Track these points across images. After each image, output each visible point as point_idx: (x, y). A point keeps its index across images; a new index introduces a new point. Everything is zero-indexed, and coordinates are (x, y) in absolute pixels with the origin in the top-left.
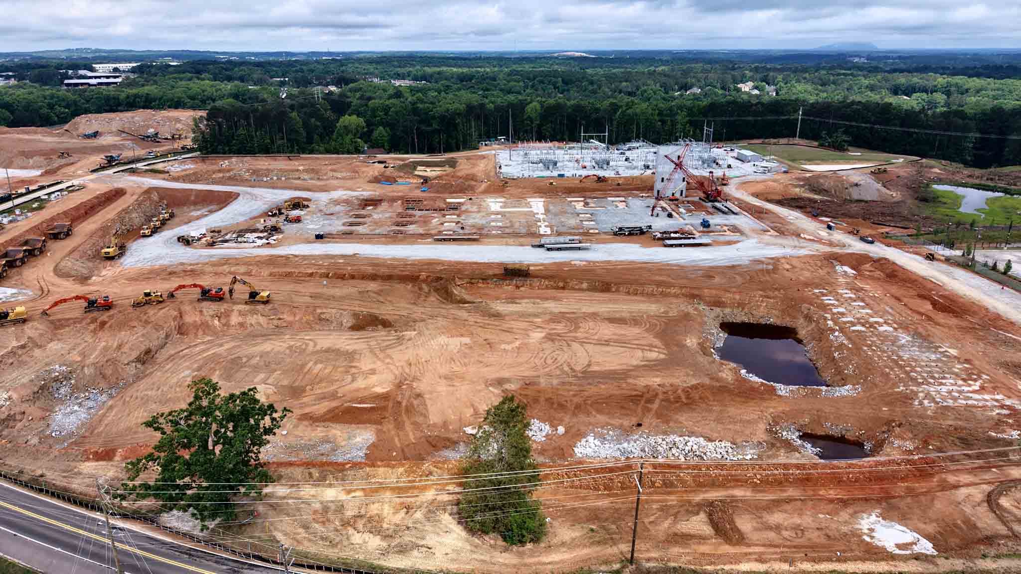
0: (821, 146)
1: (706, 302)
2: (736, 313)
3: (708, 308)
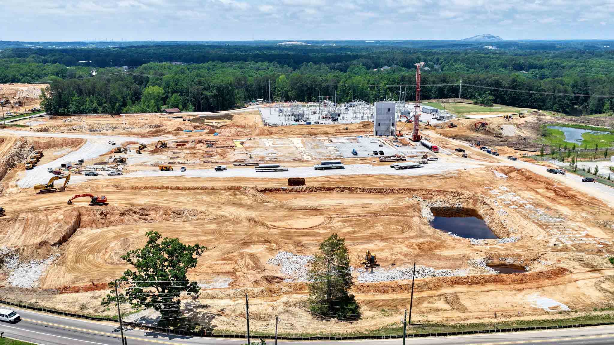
0: (475, 103)
1: (420, 197)
2: (439, 202)
3: (422, 200)
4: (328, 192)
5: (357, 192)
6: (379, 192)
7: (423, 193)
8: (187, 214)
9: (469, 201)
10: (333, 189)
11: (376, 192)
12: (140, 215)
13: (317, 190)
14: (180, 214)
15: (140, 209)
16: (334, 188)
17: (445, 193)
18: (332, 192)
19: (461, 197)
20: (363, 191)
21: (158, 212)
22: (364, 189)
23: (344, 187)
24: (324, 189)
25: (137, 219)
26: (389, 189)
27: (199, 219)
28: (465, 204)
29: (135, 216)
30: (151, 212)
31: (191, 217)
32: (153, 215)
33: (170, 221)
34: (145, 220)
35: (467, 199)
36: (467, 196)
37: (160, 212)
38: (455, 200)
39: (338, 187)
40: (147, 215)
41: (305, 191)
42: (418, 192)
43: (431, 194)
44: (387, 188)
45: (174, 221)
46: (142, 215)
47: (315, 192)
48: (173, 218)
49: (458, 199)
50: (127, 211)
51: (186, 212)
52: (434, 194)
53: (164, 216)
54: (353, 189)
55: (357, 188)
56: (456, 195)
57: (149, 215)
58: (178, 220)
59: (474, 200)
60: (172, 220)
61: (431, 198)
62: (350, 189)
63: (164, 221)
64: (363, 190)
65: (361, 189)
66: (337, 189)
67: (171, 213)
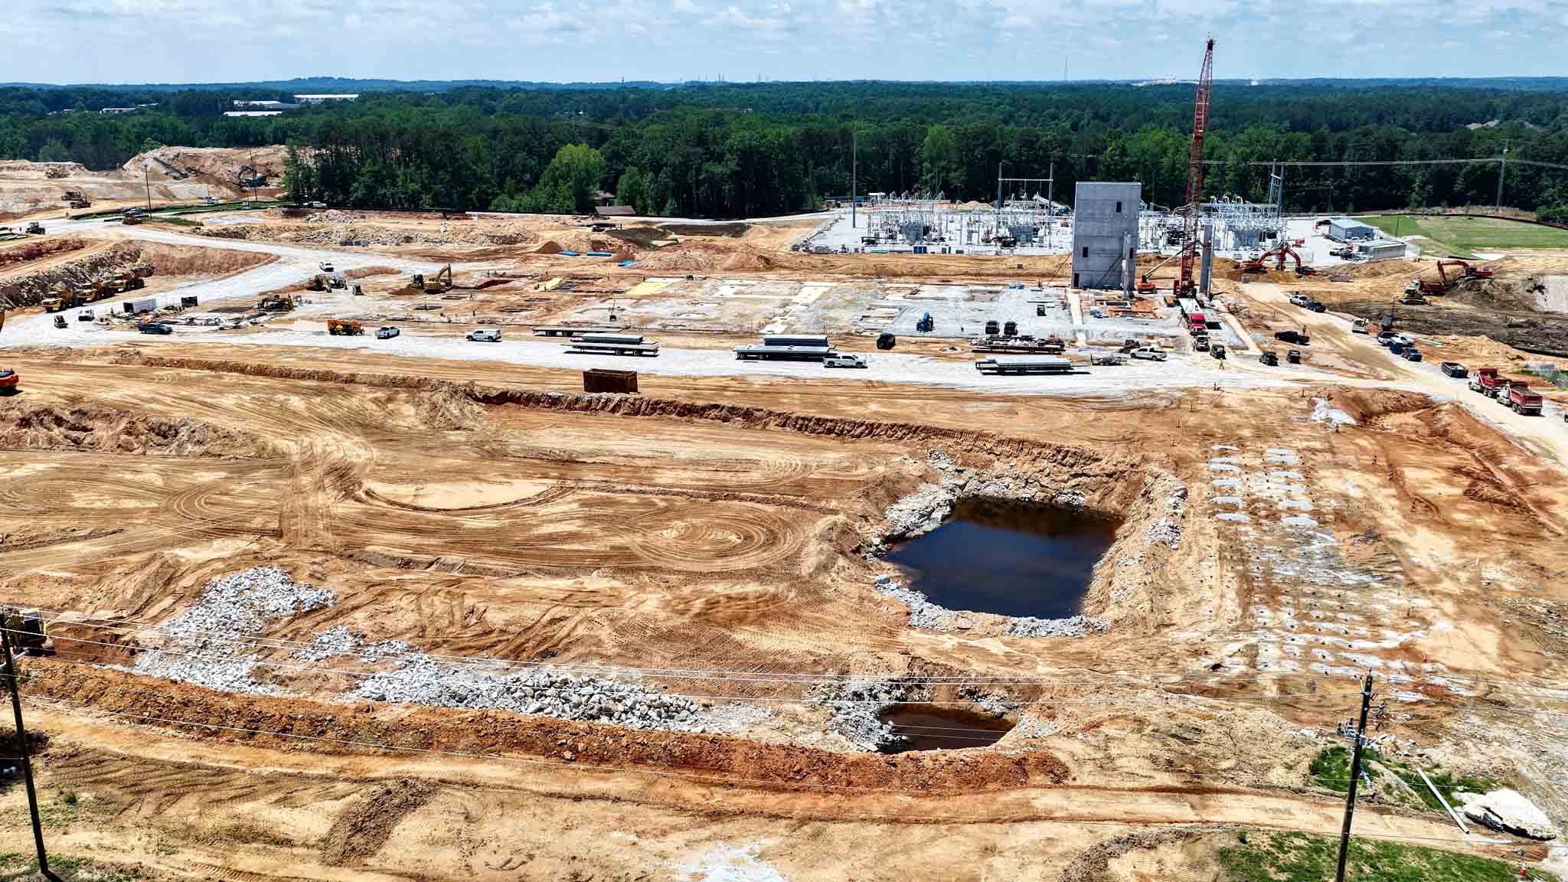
0: (1544, 220)
1: (953, 456)
2: (1008, 480)
3: (951, 468)
4: (685, 418)
5: (766, 424)
6: (830, 431)
7: (967, 444)
8: (185, 438)
9: (1112, 484)
10: (701, 411)
11: (821, 429)
12: (70, 429)
13: (654, 410)
14: (166, 437)
15: (73, 413)
16: (704, 409)
17: (1035, 451)
18: (695, 419)
19: (1087, 469)
20: (784, 425)
21: (114, 424)
22: (788, 418)
23: (733, 408)
24: (675, 407)
25: (60, 438)
26: (862, 424)
27: (207, 453)
28: (1097, 496)
29: (57, 432)
30: (98, 424)
31: (190, 447)
32: (101, 431)
33: (135, 452)
34: (77, 442)
35: (1105, 479)
36: (1110, 468)
37: (118, 424)
38: (1066, 477)
39: (716, 406)
40: (85, 429)
41: (613, 410)
42: (950, 441)
43: (990, 452)
44: (858, 420)
45: (144, 453)
46: (74, 428)
47: (644, 414)
48: (145, 444)
49: (1076, 476)
50: (37, 414)
51: (184, 433)
52: (998, 450)
53: (123, 437)
54: (758, 414)
55: (770, 413)
56: (1072, 461)
57: (92, 430)
58: (156, 453)
59: (1130, 483)
60: (140, 450)
61: (988, 464)
62: (748, 415)
63: (119, 450)
64: (785, 420)
65: (779, 415)
66: (714, 413)
67: (142, 430)
